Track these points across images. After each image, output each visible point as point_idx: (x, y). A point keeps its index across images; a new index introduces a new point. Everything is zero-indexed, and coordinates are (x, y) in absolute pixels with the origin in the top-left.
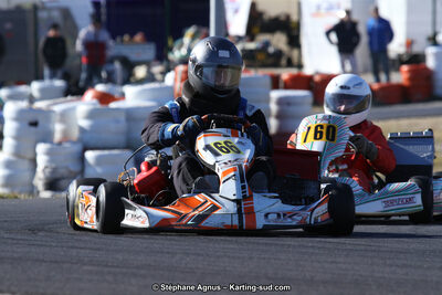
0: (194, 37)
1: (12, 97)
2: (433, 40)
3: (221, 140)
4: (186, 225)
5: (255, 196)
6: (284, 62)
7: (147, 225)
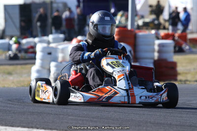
0: (122, 16)
1: (40, 42)
3: (114, 61)
4: (102, 101)
5: (134, 88)
6: (162, 27)
7: (82, 101)
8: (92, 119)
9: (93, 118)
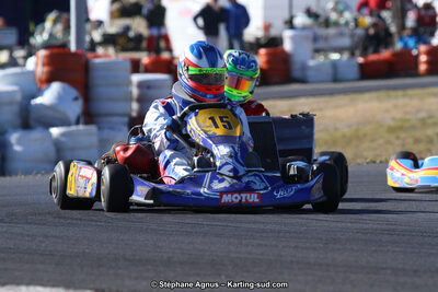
2: (290, 24)
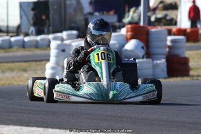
0: (134, 12)
6: (174, 23)
8: (106, 118)
9: (107, 116)
